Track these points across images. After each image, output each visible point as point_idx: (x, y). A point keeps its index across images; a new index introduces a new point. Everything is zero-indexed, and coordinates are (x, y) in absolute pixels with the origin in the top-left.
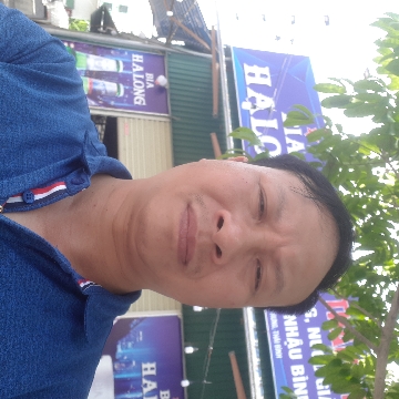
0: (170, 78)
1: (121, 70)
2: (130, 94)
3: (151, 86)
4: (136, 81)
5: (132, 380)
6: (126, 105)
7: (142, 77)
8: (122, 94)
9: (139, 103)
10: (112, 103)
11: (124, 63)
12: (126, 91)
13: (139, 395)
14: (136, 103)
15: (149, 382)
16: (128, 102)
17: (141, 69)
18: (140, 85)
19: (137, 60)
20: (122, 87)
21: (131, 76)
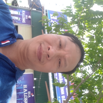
0: (32, 17)
1: (19, 14)
2: (21, 20)
3: (27, 18)
4: (23, 17)
5: (21, 89)
6: (20, 23)
7: (25, 16)
8: (19, 20)
9: (24, 22)
10: (17, 22)
11: (20, 12)
12: (20, 19)
13: (23, 93)
14: (23, 22)
15: (25, 90)
16: (21, 22)
17: (24, 14)
18: (24, 18)
19: (24, 12)
20: (19, 18)
21: (22, 16)
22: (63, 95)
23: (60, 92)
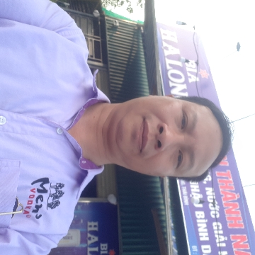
15: (92, 237)
22: (205, 243)
23: (197, 233)
